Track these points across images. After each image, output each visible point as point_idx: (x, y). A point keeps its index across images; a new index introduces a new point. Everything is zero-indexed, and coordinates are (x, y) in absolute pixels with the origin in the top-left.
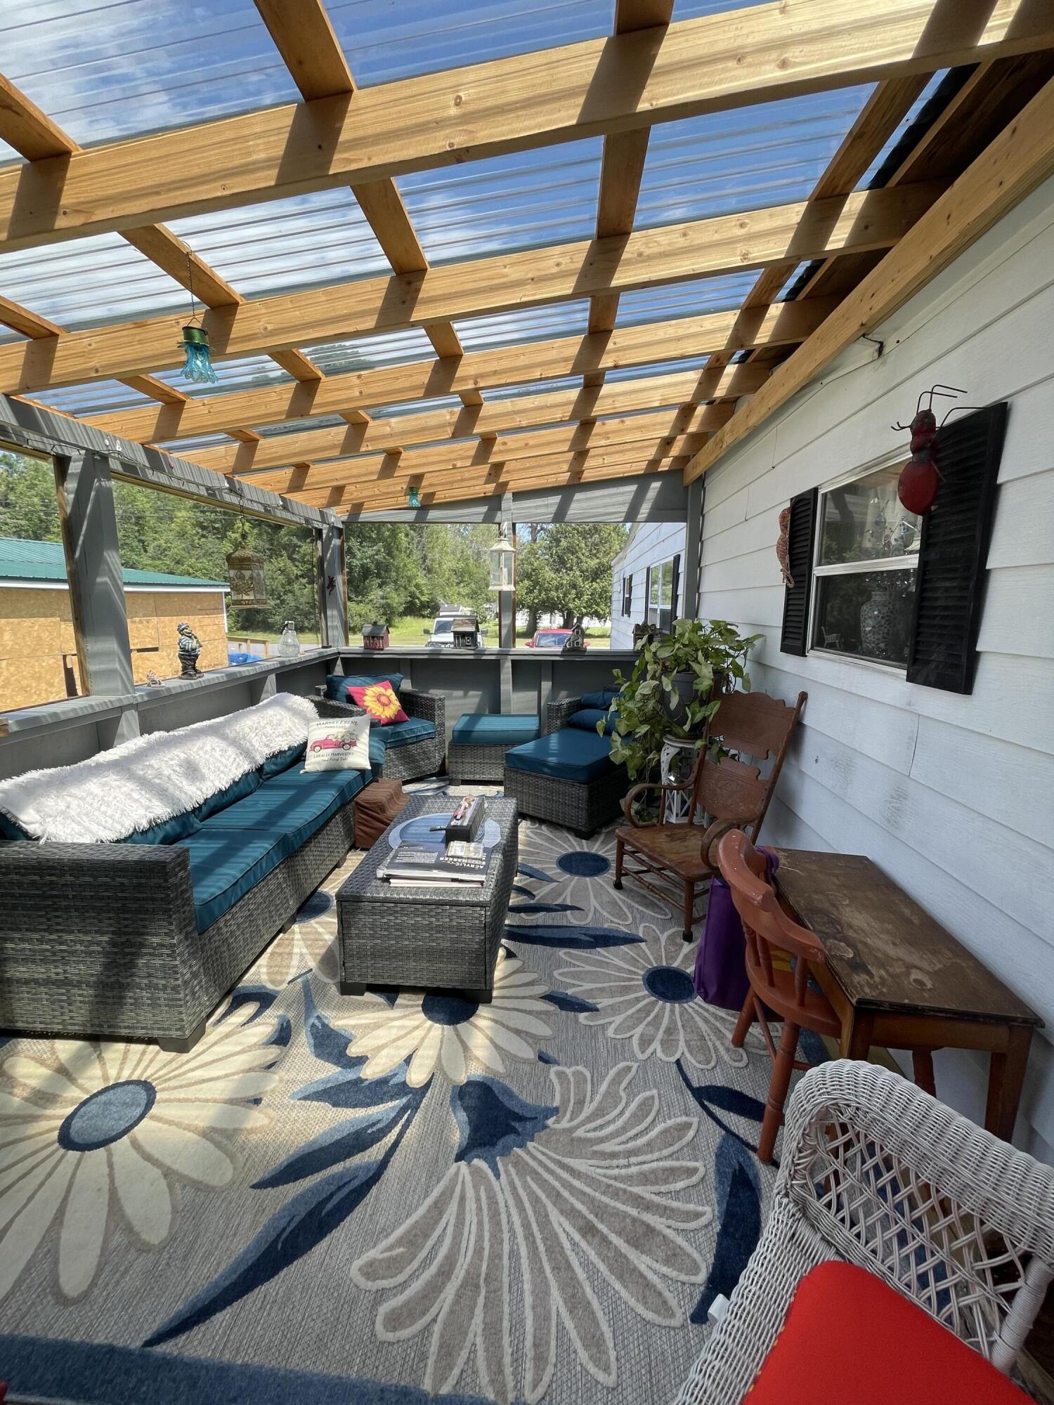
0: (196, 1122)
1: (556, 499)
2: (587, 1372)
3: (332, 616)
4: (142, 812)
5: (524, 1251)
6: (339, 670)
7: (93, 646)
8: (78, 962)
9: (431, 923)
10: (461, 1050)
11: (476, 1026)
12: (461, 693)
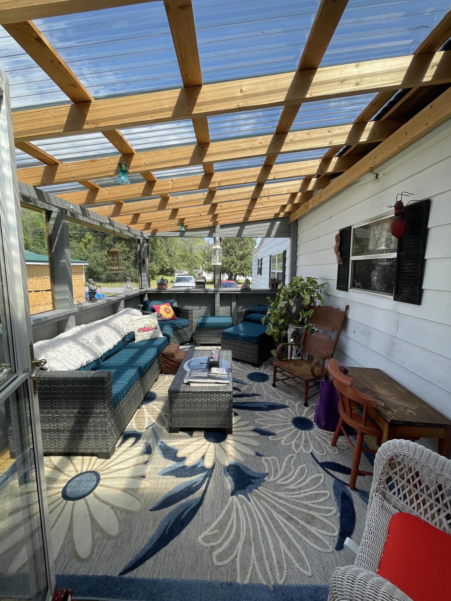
0: (120, 486)
1: (238, 228)
2: (300, 572)
3: (144, 276)
4: (84, 358)
5: (266, 528)
6: (146, 298)
7: (57, 289)
8: (64, 421)
9: (208, 401)
10: (224, 452)
11: (228, 443)
12: (198, 307)
